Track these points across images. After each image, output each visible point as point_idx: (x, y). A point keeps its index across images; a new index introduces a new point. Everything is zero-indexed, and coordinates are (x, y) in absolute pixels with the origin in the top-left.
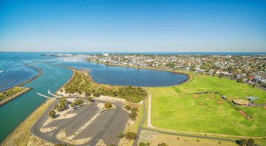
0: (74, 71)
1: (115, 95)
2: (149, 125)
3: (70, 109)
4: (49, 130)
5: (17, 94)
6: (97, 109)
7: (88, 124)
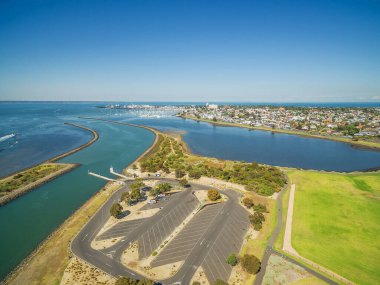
0: (157, 133)
1: (227, 176)
2: (287, 247)
3: (148, 201)
4: (108, 243)
5: (47, 177)
6: (194, 200)
7: (178, 230)
